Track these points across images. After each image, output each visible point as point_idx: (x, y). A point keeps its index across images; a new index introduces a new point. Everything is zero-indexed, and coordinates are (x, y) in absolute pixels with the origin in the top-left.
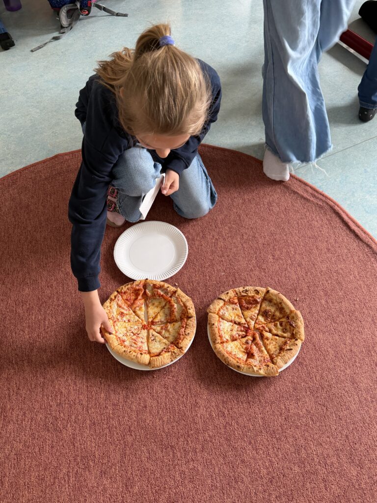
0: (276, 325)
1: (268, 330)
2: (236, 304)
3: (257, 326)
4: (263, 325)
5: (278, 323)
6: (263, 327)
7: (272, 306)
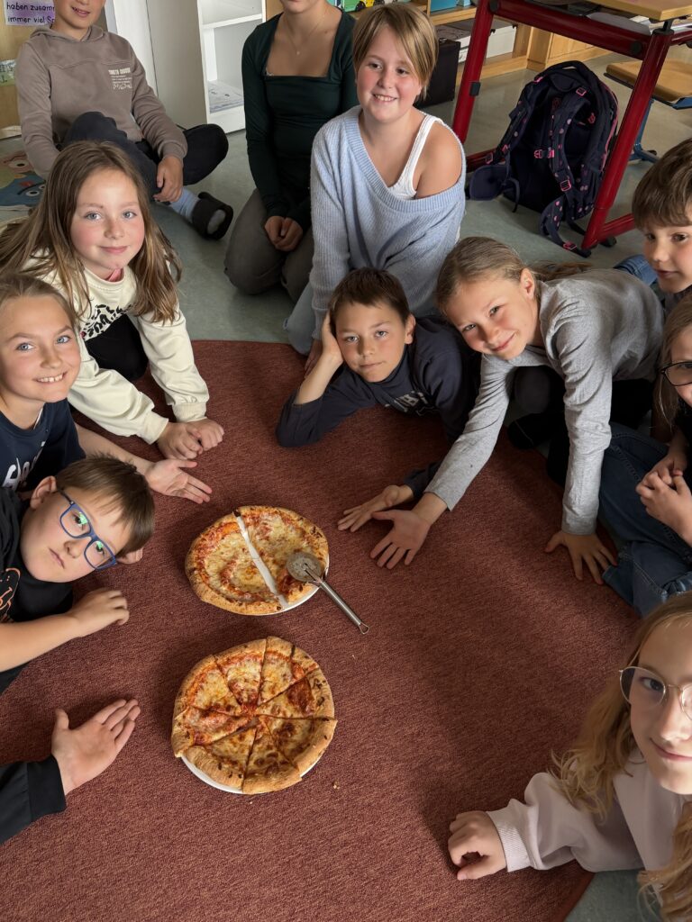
0: (269, 748)
1: (258, 738)
2: (294, 677)
3: (262, 720)
4: (267, 729)
5: (274, 751)
6: (263, 728)
7: (304, 734)
